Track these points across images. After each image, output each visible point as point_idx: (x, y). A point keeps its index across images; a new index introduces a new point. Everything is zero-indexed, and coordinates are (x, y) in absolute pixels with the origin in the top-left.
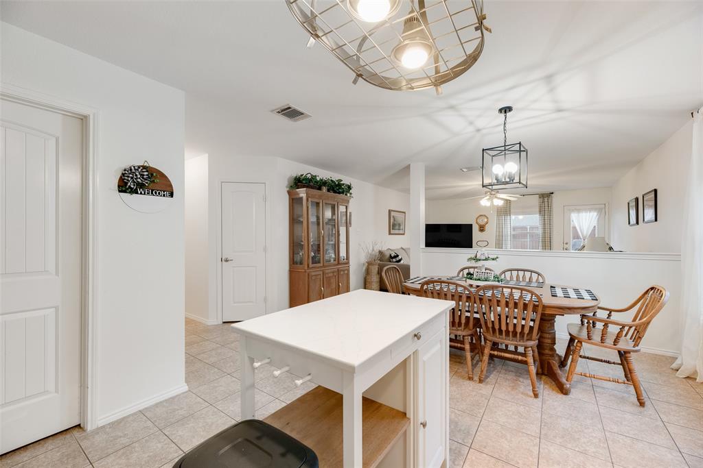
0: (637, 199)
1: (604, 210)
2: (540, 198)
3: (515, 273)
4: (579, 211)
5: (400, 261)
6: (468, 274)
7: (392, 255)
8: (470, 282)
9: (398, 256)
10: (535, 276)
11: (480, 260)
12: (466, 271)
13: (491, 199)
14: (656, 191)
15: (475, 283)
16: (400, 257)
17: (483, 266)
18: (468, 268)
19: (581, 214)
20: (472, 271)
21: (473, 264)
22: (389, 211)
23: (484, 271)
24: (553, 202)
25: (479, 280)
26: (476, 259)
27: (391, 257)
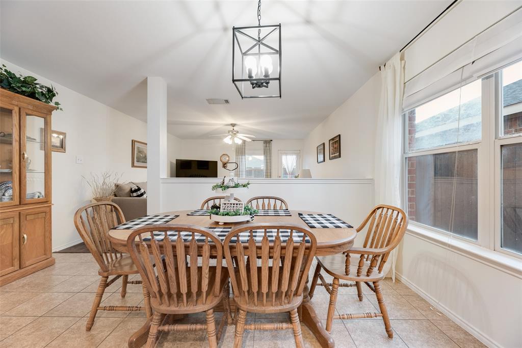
0: (324, 144)
1: (300, 154)
2: (264, 143)
3: (260, 201)
4: (286, 154)
5: (142, 195)
6: (214, 207)
7: (133, 189)
8: (216, 218)
9: (139, 189)
10: (278, 202)
11: (228, 187)
12: (211, 203)
13: (232, 138)
14: (340, 135)
15: (222, 219)
16: (142, 191)
17: (232, 195)
18: (214, 199)
19: (288, 157)
20: (217, 202)
21: (220, 193)
22: (132, 141)
23: (233, 201)
24: (272, 147)
25: (227, 214)
26: (224, 187)
27: (132, 191)
